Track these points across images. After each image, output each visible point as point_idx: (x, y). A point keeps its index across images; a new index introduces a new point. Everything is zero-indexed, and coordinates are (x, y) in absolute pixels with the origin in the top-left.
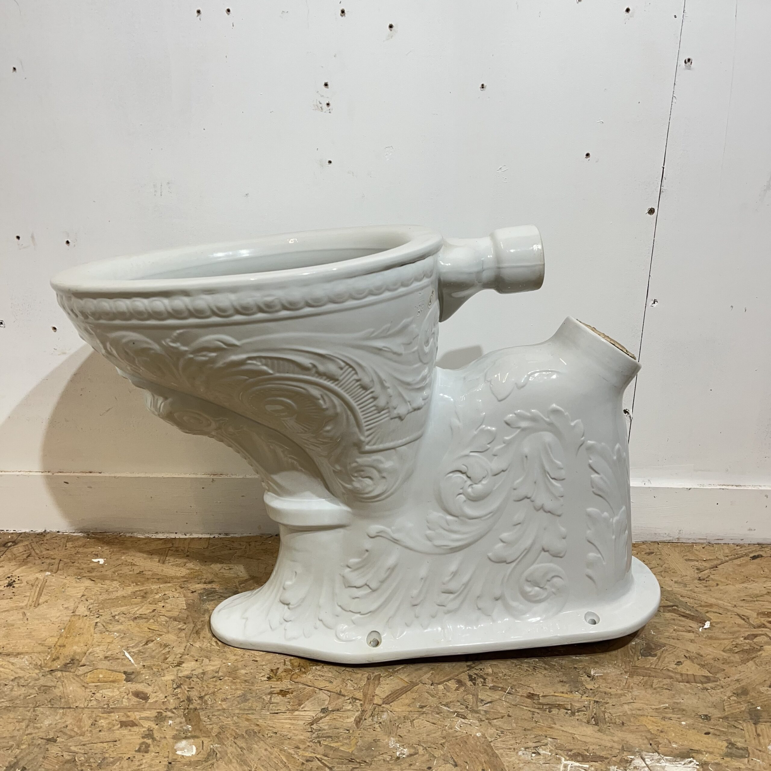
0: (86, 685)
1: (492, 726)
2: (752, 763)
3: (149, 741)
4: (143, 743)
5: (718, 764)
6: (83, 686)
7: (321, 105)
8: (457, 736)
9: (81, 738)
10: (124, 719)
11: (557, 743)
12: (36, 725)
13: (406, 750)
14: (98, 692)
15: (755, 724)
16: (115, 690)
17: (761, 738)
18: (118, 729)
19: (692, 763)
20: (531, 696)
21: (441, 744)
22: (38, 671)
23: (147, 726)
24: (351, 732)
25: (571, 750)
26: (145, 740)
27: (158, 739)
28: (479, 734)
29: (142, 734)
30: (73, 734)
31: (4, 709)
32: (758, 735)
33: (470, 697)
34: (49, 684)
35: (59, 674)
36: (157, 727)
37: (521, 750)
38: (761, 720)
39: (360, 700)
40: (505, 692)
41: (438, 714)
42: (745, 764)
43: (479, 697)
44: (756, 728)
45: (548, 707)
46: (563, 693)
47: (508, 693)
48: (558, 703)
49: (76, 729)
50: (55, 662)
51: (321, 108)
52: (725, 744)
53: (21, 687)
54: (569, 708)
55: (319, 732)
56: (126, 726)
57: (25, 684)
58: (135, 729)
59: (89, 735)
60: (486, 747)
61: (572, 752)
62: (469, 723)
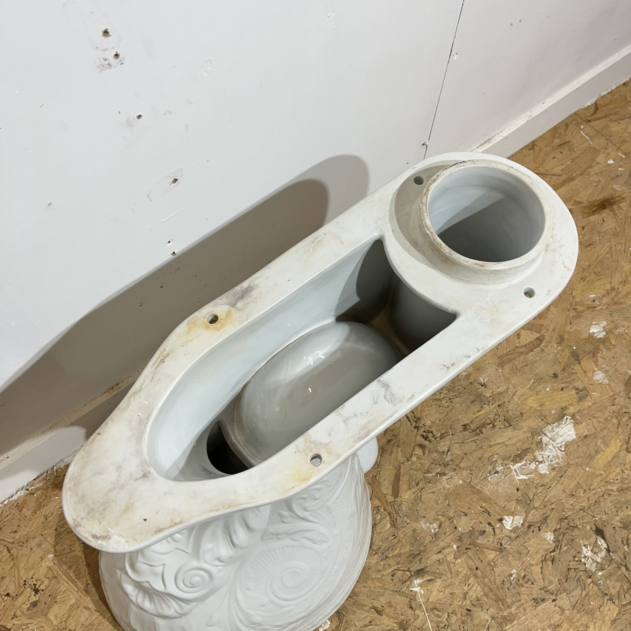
1: (463, 470)
2: (593, 398)
5: (579, 411)
7: (107, 62)
8: (451, 493)
11: (501, 456)
13: (434, 525)
15: (579, 363)
17: (587, 373)
19: (568, 419)
20: (465, 427)
21: (448, 505)
24: (396, 535)
25: (510, 457)
28: (461, 482)
32: (585, 372)
33: (435, 454)
37: (488, 476)
38: (580, 358)
39: (381, 506)
40: (450, 435)
41: (429, 483)
42: (590, 401)
43: (440, 450)
44: (581, 366)
45: (478, 430)
46: (478, 411)
47: (452, 435)
48: (482, 422)
52: (574, 392)
54: (489, 422)
55: (381, 550)
60: (471, 489)
61: (512, 457)
62: (450, 477)
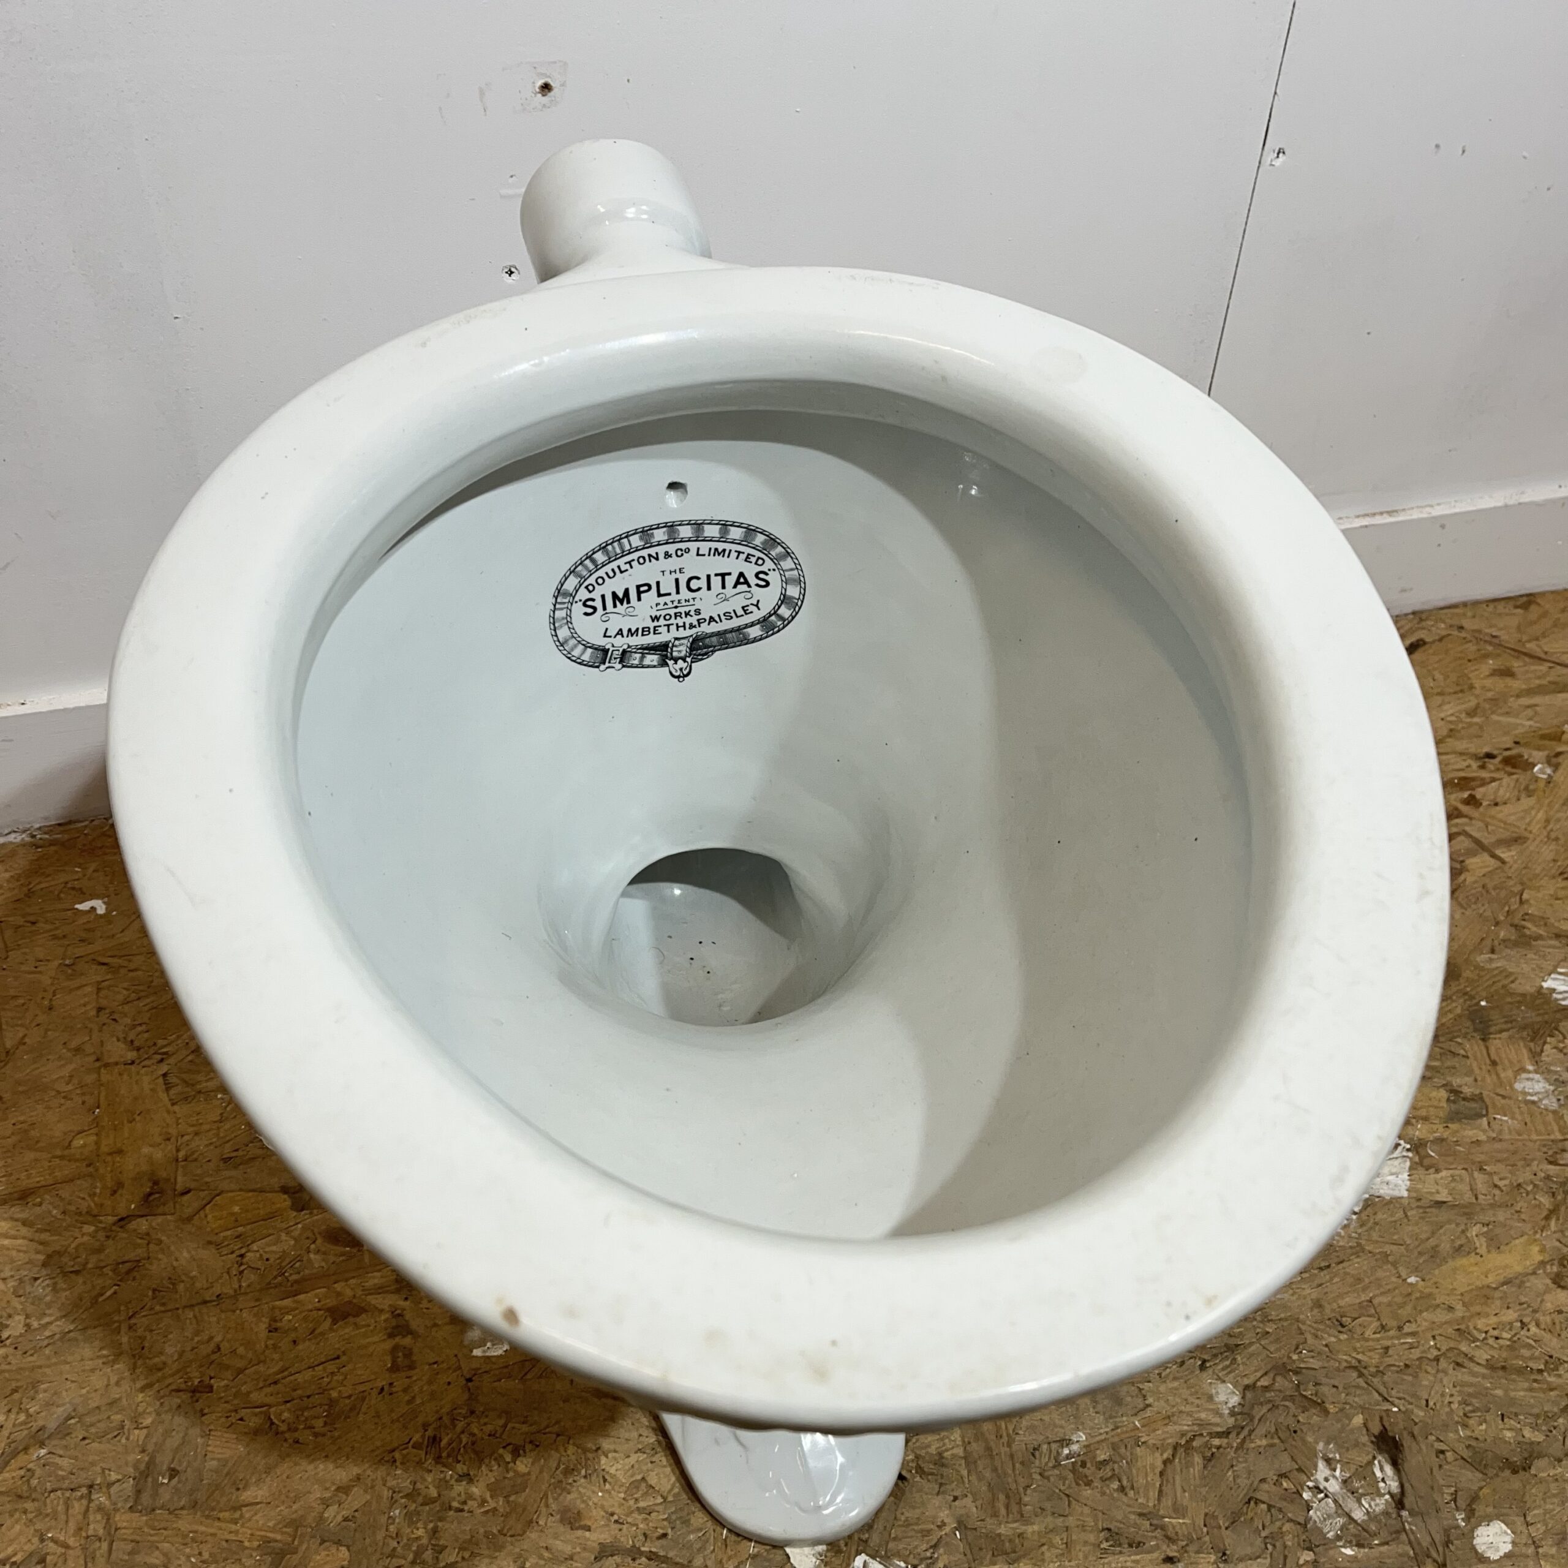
0: (214, 1238)
2: (1496, 1126)
3: (407, 1341)
4: (395, 1349)
5: (1441, 1140)
6: (210, 1243)
9: (261, 1368)
10: (331, 1302)
12: (150, 1362)
14: (248, 1251)
15: (1483, 1040)
16: (283, 1236)
17: (1499, 1068)
18: (331, 1329)
19: (1400, 1148)
22: (92, 1228)
23: (386, 1307)
26: (397, 1339)
27: (421, 1331)
29: (386, 1329)
30: (240, 1364)
31: (61, 1339)
32: (1494, 1063)
34: (132, 1256)
35: (143, 1225)
36: (408, 1303)
42: (1484, 1131)
44: (1487, 1048)
49: (241, 1350)
50: (117, 1195)
52: (1443, 1094)
53: (73, 1276)
56: (345, 1317)
57: (76, 1268)
58: (363, 1319)
59: (276, 1356)
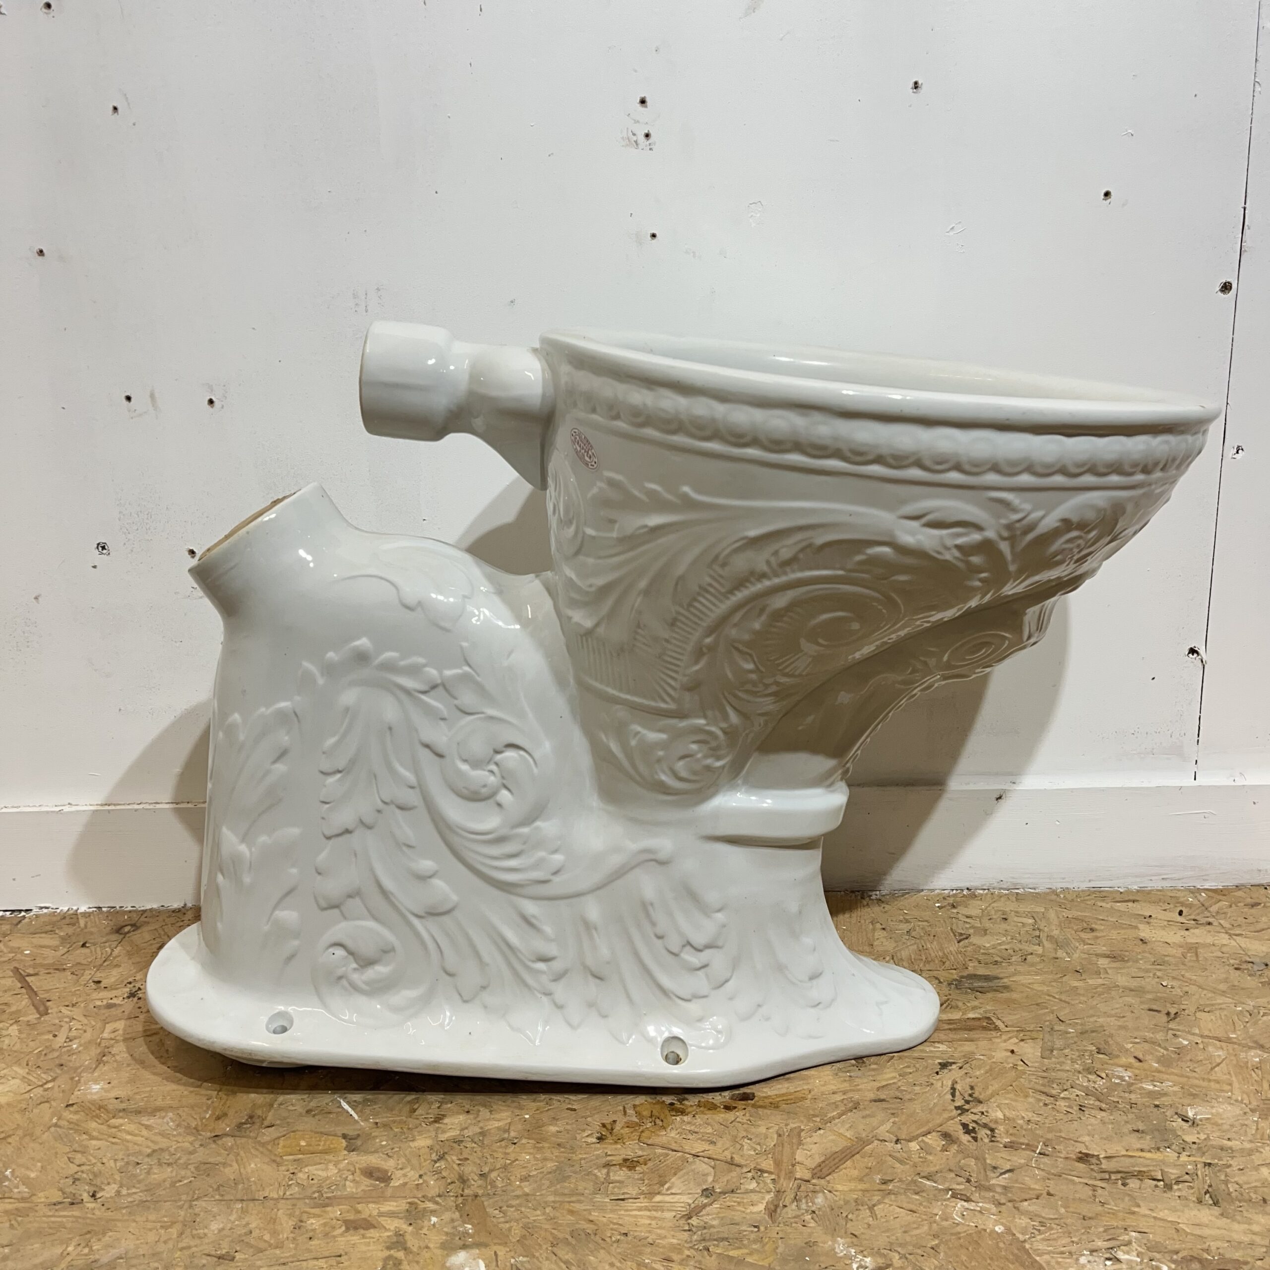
0: (278, 1159)
1: (1022, 1214)
3: (400, 1255)
4: (389, 1257)
6: (274, 1161)
7: (635, 138)
8: (959, 1233)
9: (278, 1252)
10: (351, 1217)
11: (1148, 1240)
12: (194, 1232)
13: (868, 1260)
14: (301, 1171)
16: (331, 1166)
18: (342, 1235)
20: (1084, 1158)
21: (933, 1248)
22: (193, 1138)
23: (392, 1228)
24: (762, 1229)
25: (1177, 1253)
26: (392, 1252)
27: (415, 1249)
28: (999, 1229)
29: (385, 1242)
30: (262, 1245)
31: (138, 1205)
33: (972, 1162)
34: (211, 1160)
35: (229, 1141)
36: (411, 1228)
37: (1084, 1255)
39: (770, 1173)
40: (1035, 1152)
41: (917, 1193)
43: (988, 1161)
45: (1119, 1176)
46: (1142, 1150)
47: (1040, 1153)
48: (1137, 1169)
49: (267, 1237)
50: (220, 1122)
51: (636, 142)
53: (165, 1166)
54: (1160, 1177)
55: (705, 1231)
56: (356, 1228)
57: (171, 1161)
58: (372, 1233)
59: (291, 1246)
60: (1016, 1251)
61: (1181, 1255)
62: (979, 1209)
